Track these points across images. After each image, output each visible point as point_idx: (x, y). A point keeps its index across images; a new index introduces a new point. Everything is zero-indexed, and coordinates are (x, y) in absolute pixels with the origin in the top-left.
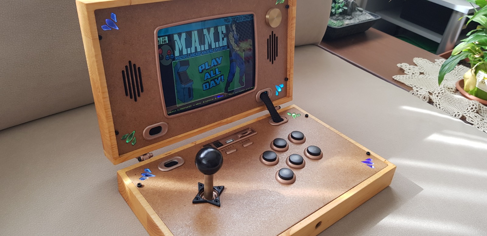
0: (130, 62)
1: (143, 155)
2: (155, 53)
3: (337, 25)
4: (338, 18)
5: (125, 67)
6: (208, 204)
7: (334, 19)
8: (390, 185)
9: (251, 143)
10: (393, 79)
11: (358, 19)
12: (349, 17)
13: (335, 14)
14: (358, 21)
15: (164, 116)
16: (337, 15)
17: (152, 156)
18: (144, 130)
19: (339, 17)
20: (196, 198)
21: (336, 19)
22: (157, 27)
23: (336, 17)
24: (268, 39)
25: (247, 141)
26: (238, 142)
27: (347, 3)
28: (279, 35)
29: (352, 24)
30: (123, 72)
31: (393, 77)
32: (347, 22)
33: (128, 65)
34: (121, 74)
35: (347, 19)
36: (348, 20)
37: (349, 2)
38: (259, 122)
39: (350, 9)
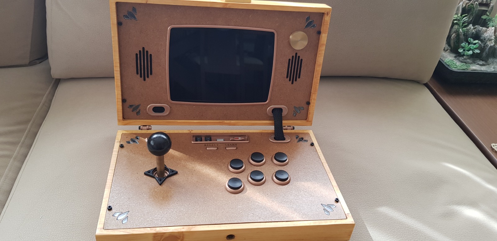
0: (143, 48)
2: (166, 46)
3: (459, 67)
4: (465, 61)
5: (139, 51)
6: (154, 179)
7: (461, 60)
9: (235, 148)
11: (494, 68)
12: (481, 63)
13: (464, 55)
14: (493, 70)
15: (168, 100)
16: (465, 57)
17: (151, 129)
18: (148, 105)
19: (468, 60)
20: (149, 172)
21: (463, 61)
22: (172, 25)
23: (463, 59)
25: (233, 145)
26: (225, 144)
27: (484, 46)
28: (305, 58)
29: (481, 71)
30: (137, 54)
32: (475, 67)
33: (142, 50)
34: (135, 56)
35: (478, 64)
36: (478, 66)
37: (487, 46)
38: (261, 134)
39: (486, 53)
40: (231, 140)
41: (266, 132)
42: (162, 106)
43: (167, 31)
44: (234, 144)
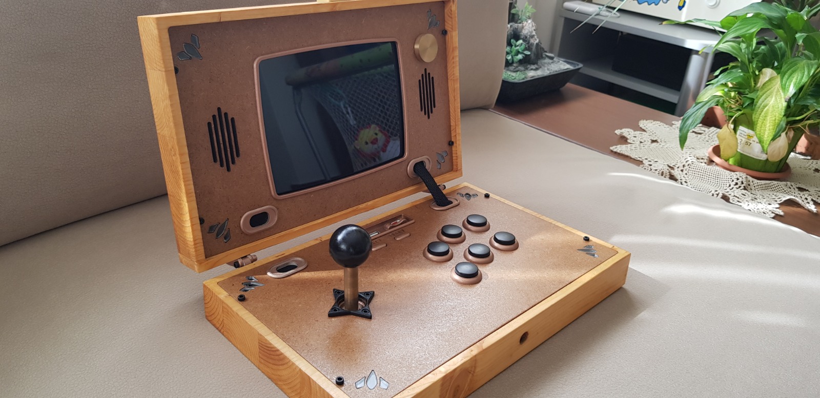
0: (219, 109)
1: (242, 258)
2: (255, 97)
3: (517, 78)
4: (517, 69)
5: (212, 117)
6: (352, 316)
7: (512, 70)
8: (624, 286)
9: (408, 235)
10: (612, 151)
11: (548, 69)
12: (533, 67)
13: (513, 62)
14: (549, 72)
15: (272, 196)
16: (515, 65)
17: (255, 260)
18: (241, 217)
19: (519, 68)
20: (333, 309)
21: (515, 70)
22: (258, 56)
23: (514, 67)
24: (420, 80)
26: (388, 235)
27: (529, 46)
28: (435, 73)
29: (538, 76)
30: (209, 124)
31: (611, 148)
32: (532, 74)
33: (216, 114)
34: (207, 128)
35: (532, 69)
36: (532, 71)
37: (532, 44)
38: (416, 207)
39: (535, 54)
40: (390, 229)
41: (418, 203)
42: (262, 210)
43: (253, 68)
44: (399, 230)
